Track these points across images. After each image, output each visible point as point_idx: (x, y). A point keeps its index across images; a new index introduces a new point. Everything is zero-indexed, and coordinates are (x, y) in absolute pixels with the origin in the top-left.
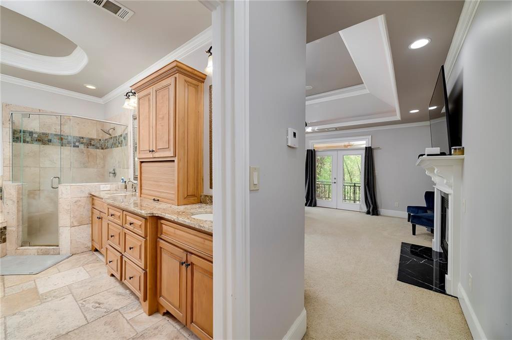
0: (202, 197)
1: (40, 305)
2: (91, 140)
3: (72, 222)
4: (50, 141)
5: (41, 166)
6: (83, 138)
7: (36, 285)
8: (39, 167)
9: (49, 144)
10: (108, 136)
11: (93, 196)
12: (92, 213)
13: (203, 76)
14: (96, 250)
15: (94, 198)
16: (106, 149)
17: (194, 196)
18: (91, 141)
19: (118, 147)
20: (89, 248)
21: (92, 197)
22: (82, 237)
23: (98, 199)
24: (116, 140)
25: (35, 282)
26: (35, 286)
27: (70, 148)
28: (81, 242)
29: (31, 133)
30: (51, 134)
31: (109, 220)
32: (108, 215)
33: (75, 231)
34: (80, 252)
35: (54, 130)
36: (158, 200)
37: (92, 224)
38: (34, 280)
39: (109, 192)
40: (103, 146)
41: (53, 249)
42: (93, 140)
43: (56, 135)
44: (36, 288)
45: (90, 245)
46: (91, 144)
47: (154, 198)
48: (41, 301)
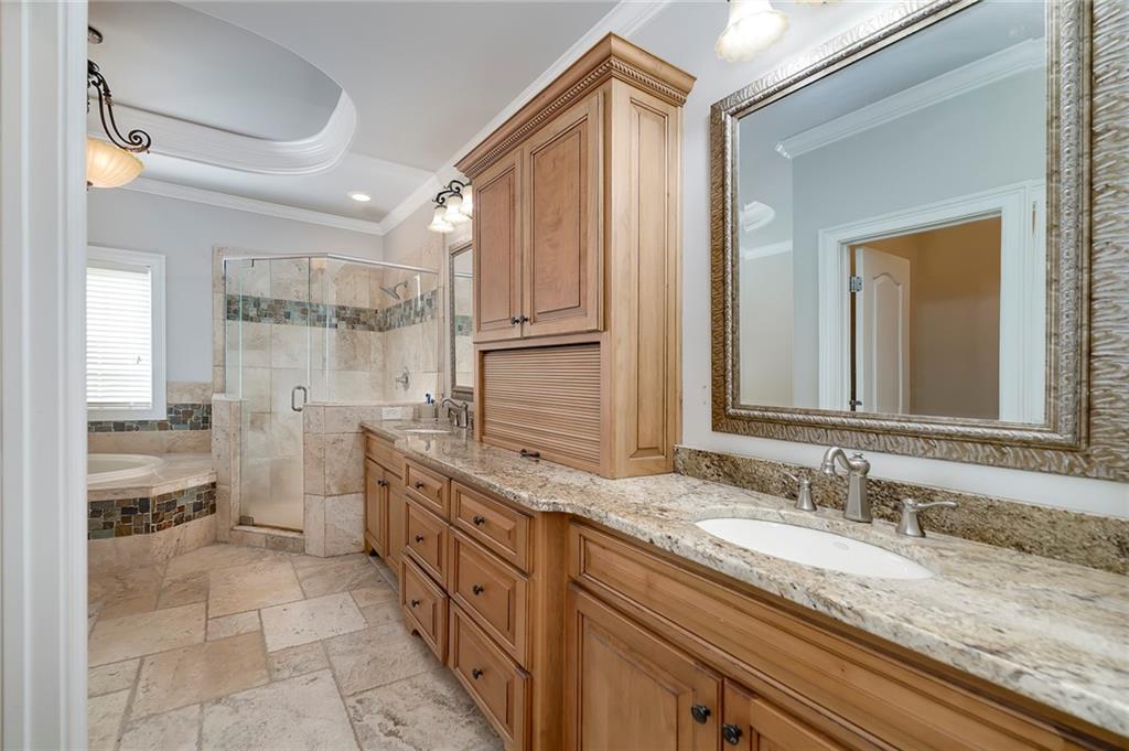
0: (683, 455)
1: (266, 685)
2: (358, 311)
3: (329, 487)
4: (288, 315)
5: (274, 365)
6: (344, 308)
7: (261, 623)
8: (271, 368)
9: (286, 323)
10: (392, 302)
11: (369, 431)
12: (367, 469)
13: (684, 82)
14: (374, 554)
15: (370, 435)
16: (388, 329)
17: (653, 450)
18: (358, 315)
19: (414, 323)
20: (360, 545)
21: (366, 433)
22: (347, 521)
23: (378, 439)
24: (411, 309)
25: (259, 614)
26: (258, 627)
27: (321, 329)
28: (344, 531)
29: (257, 303)
30: (291, 302)
31: (408, 495)
32: (408, 484)
33: (333, 506)
34: (341, 553)
35: (296, 293)
36: (537, 455)
37: (365, 492)
38: (259, 610)
39: (399, 424)
40: (382, 325)
41: (294, 538)
42: (364, 311)
43: (297, 303)
44: (261, 632)
45: (360, 538)
46: (359, 320)
47: (522, 447)
48: (270, 675)
